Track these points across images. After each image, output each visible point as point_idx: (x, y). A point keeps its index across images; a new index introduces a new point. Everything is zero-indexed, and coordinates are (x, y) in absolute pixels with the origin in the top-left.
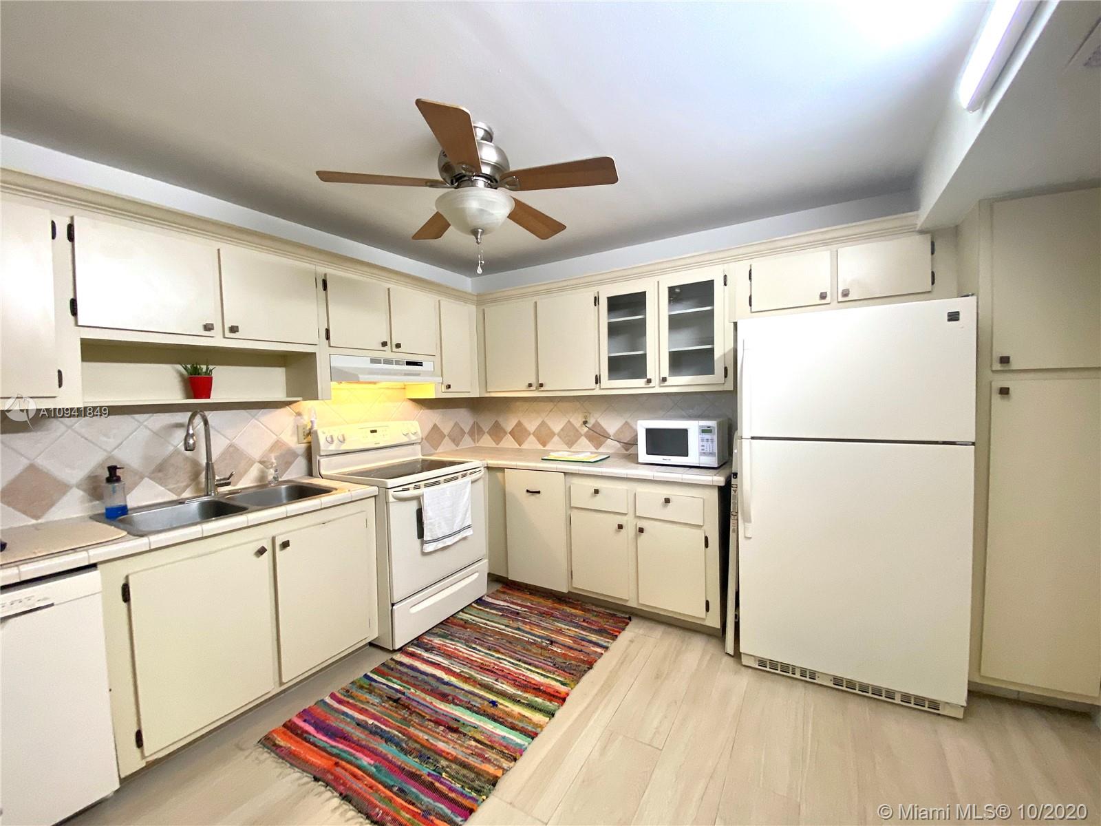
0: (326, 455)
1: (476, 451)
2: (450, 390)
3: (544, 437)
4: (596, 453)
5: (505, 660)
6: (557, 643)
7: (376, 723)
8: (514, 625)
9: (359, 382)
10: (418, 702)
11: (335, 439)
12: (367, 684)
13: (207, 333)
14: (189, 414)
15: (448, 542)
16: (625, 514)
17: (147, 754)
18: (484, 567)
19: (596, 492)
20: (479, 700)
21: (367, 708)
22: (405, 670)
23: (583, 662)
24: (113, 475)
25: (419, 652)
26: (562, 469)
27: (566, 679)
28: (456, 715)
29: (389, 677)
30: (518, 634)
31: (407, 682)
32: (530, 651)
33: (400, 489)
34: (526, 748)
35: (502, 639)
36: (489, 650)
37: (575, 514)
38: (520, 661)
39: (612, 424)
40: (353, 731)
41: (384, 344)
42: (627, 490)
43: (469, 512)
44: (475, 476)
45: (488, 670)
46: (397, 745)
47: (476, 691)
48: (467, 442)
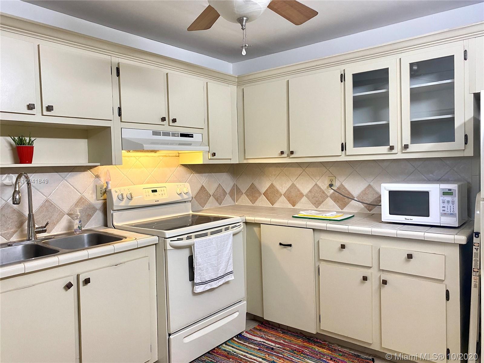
0: (118, 210)
1: (236, 209)
2: (215, 157)
3: (294, 197)
9: (143, 151)
11: (125, 196)
13: (30, 112)
14: (16, 175)
15: (214, 285)
16: (370, 267)
18: (243, 308)
19: (343, 247)
26: (312, 226)
33: (176, 238)
37: (323, 266)
39: (355, 187)
41: (163, 119)
42: (372, 246)
43: (231, 261)
44: (236, 230)
48: (228, 201)
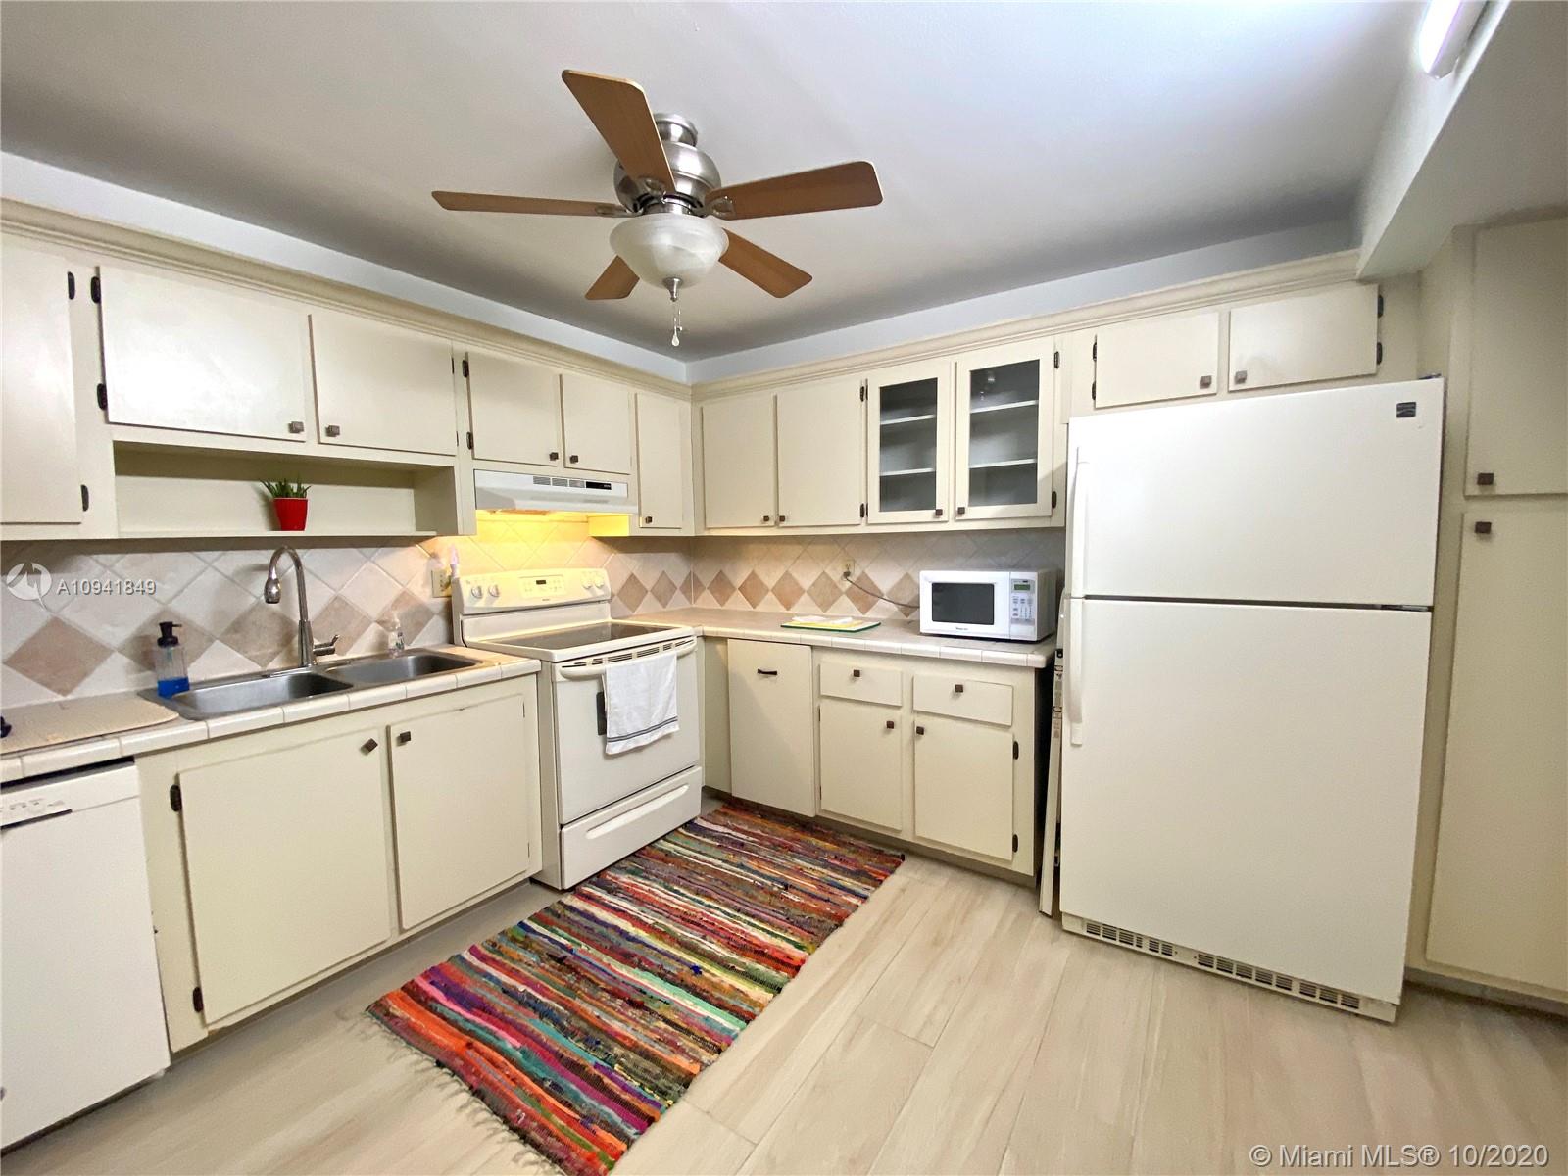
0: (472, 615)
1: (689, 615)
2: (651, 525)
3: (788, 595)
4: (862, 619)
5: (718, 909)
6: (794, 888)
7: (530, 990)
8: (736, 860)
9: (514, 511)
10: (590, 963)
11: (485, 591)
12: (523, 936)
13: (294, 436)
14: (271, 552)
15: (643, 740)
16: (898, 707)
17: (208, 1020)
18: (697, 777)
19: (857, 674)
20: (677, 965)
21: (519, 968)
22: (577, 918)
23: (830, 916)
24: (168, 634)
25: (599, 894)
26: (810, 640)
27: (802, 939)
28: (642, 984)
29: (554, 927)
30: (741, 874)
31: (578, 936)
32: (755, 898)
33: (572, 663)
34: (737, 1035)
35: (717, 880)
36: (697, 894)
37: (825, 705)
38: (739, 911)
39: (885, 578)
40: (495, 999)
41: (554, 456)
42: (901, 672)
43: (674, 700)
44: (683, 649)
45: (692, 922)
46: (556, 1022)
47: (673, 951)
48: (679, 600)
